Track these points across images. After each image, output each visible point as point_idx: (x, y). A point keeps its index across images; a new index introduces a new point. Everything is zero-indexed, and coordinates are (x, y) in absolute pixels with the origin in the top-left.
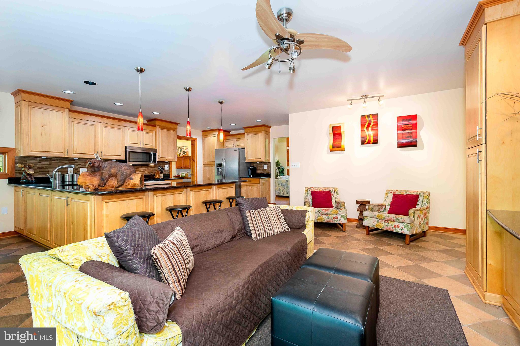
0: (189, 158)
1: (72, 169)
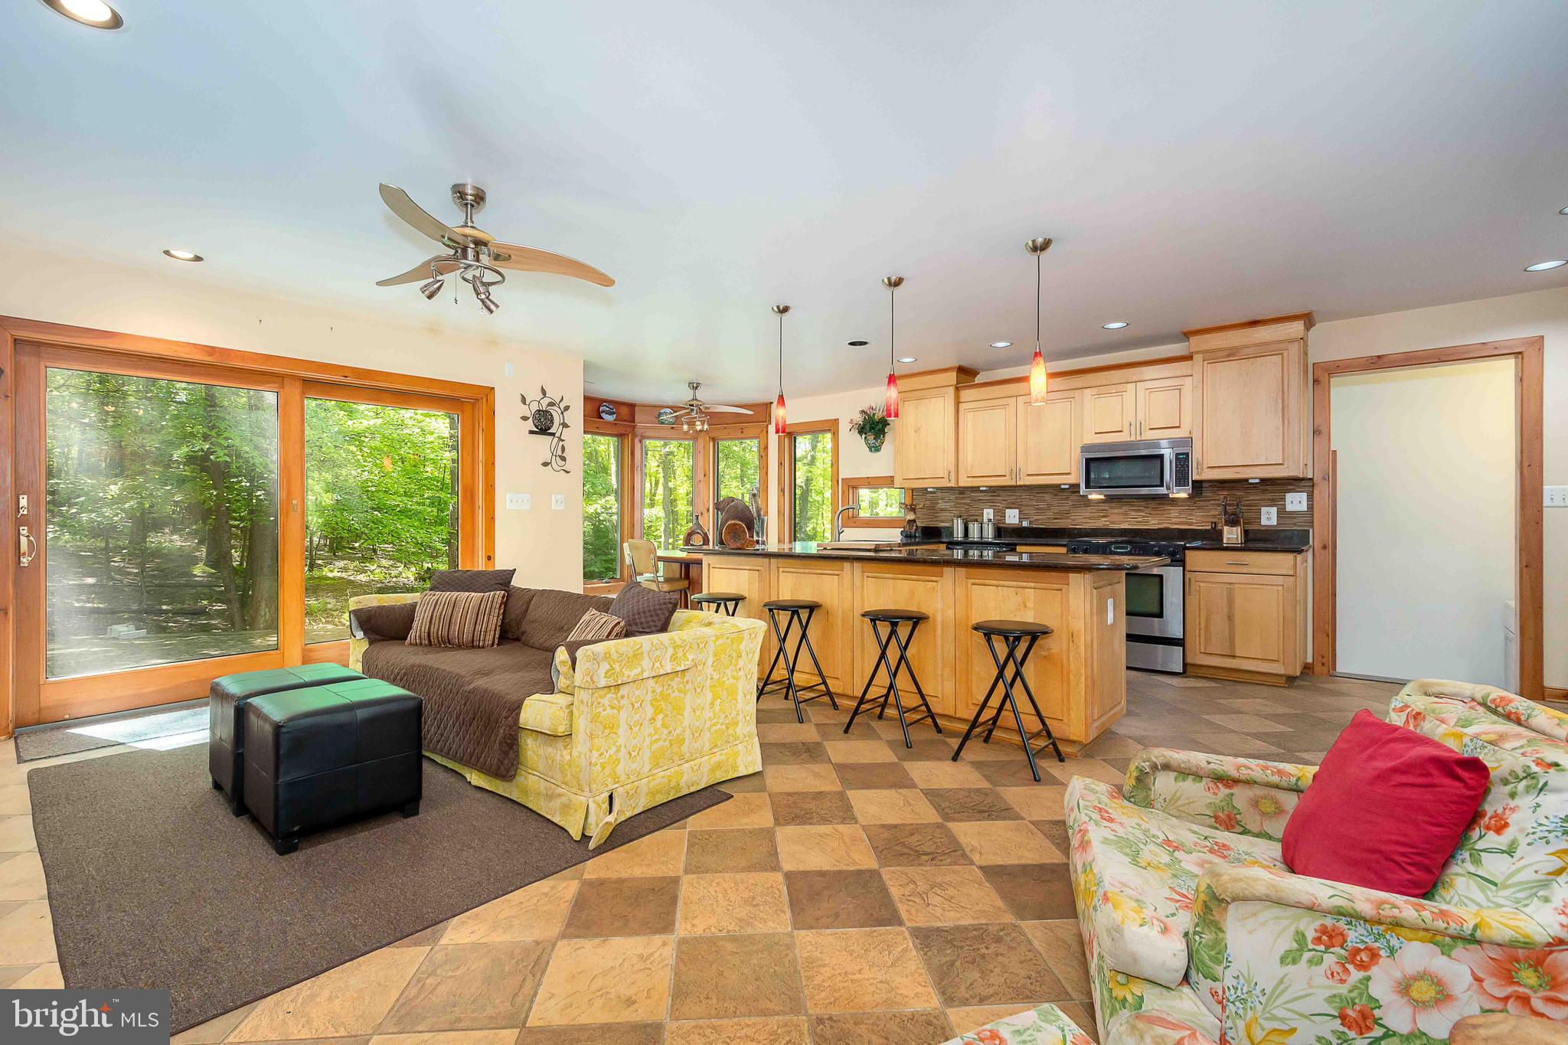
1: (991, 511)
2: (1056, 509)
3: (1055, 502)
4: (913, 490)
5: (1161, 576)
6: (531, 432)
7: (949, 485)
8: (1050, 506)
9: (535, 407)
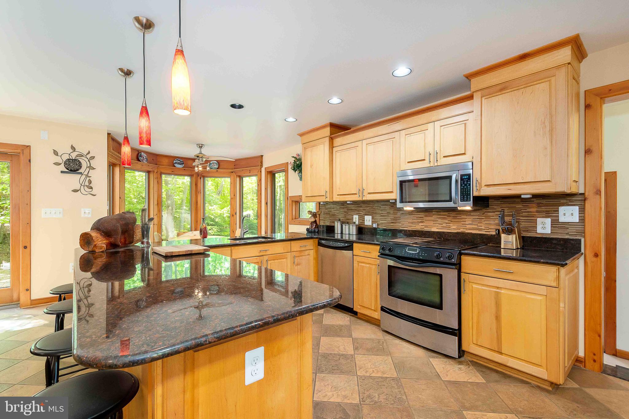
1: (357, 217)
2: (392, 216)
3: (392, 212)
5: (441, 276)
6: (62, 172)
8: (389, 214)
9: (65, 157)
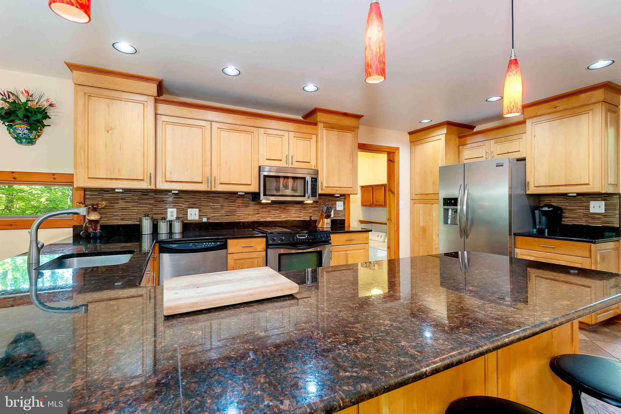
0: (383, 188)
1: (175, 210)
2: (227, 209)
3: (226, 204)
4: (85, 190)
7: (150, 187)
8: (222, 206)
